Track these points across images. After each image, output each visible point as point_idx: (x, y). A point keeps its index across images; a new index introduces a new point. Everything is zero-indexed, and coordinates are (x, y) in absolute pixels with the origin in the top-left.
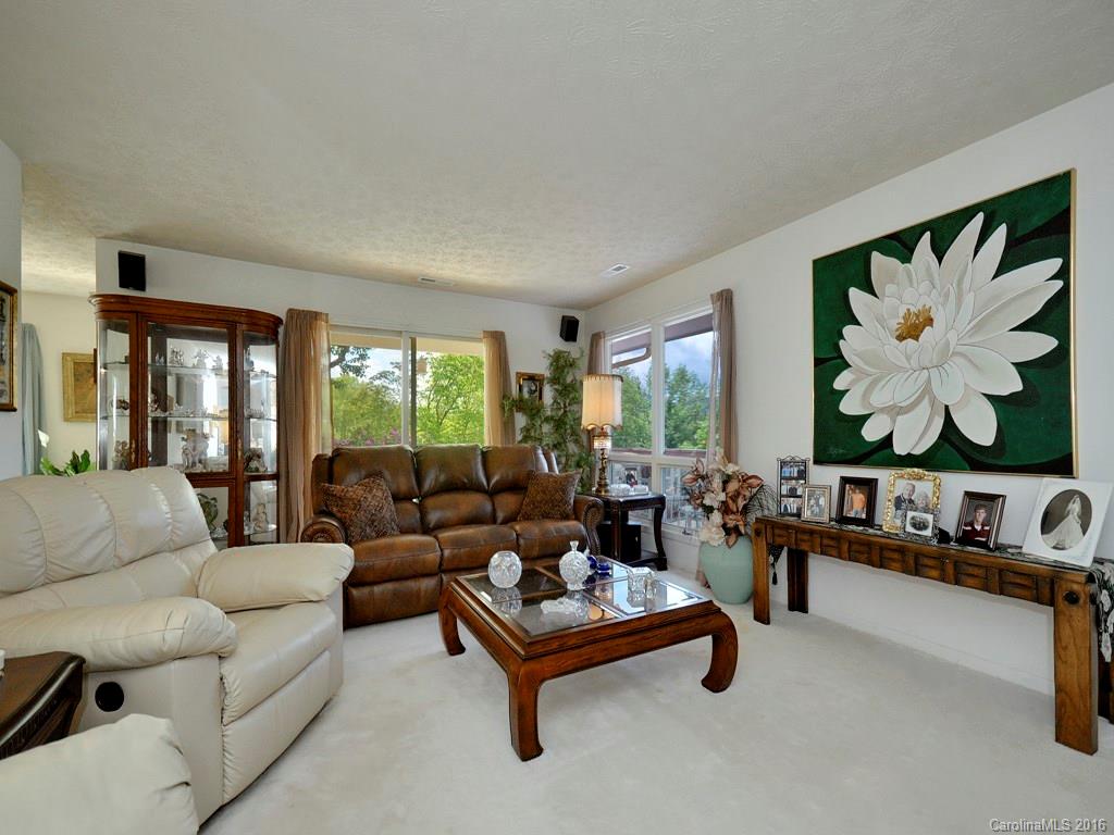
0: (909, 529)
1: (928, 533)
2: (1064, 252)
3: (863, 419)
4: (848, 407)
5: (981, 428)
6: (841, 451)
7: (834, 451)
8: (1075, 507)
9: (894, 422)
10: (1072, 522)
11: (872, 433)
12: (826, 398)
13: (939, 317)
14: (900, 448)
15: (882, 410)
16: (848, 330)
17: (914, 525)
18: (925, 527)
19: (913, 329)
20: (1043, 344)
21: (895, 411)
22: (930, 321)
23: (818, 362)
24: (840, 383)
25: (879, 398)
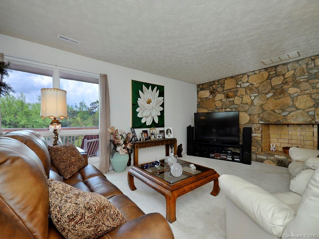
0: (158, 138)
1: (161, 138)
2: (163, 96)
3: (142, 118)
4: (139, 115)
5: (157, 121)
6: (137, 125)
7: (136, 125)
8: (169, 131)
9: (146, 119)
10: (169, 133)
11: (143, 121)
12: (135, 113)
13: (152, 101)
14: (147, 124)
15: (145, 117)
16: (139, 99)
17: (158, 137)
18: (160, 137)
19: (149, 102)
20: (161, 109)
21: (147, 117)
22: (151, 102)
23: (133, 105)
24: (138, 110)
25: (144, 114)
